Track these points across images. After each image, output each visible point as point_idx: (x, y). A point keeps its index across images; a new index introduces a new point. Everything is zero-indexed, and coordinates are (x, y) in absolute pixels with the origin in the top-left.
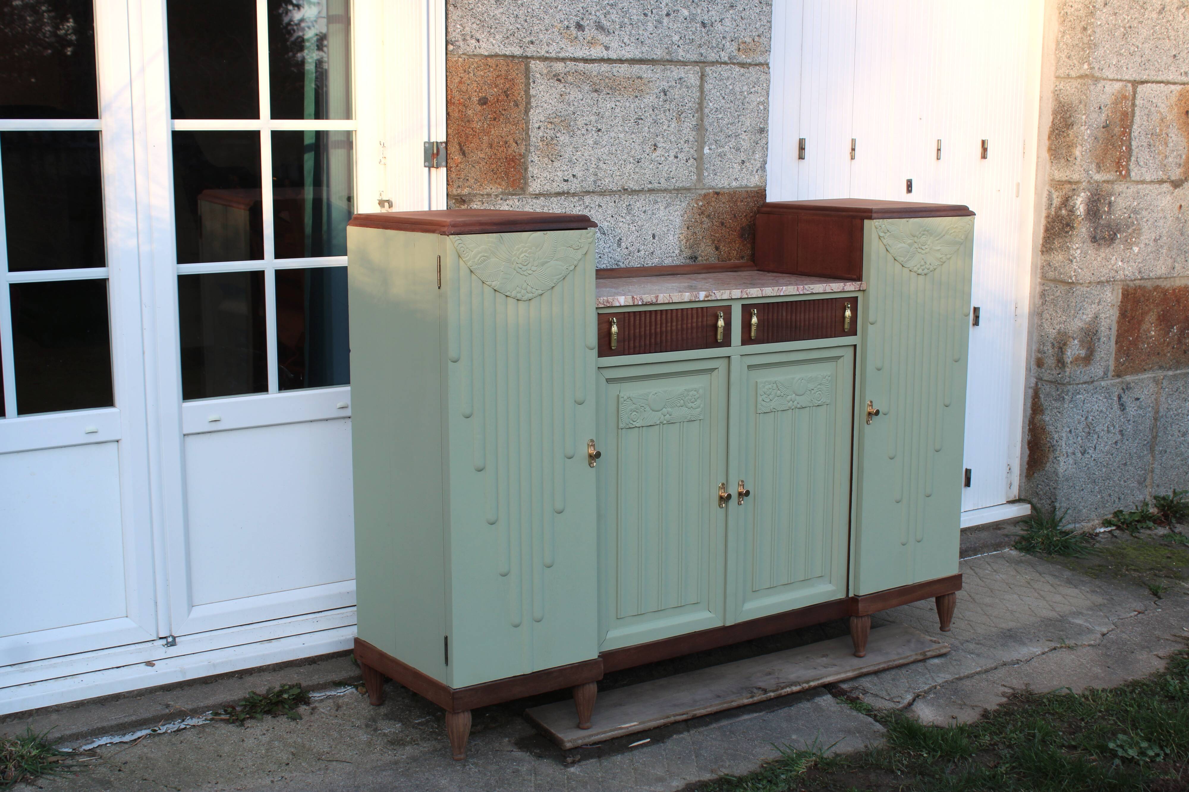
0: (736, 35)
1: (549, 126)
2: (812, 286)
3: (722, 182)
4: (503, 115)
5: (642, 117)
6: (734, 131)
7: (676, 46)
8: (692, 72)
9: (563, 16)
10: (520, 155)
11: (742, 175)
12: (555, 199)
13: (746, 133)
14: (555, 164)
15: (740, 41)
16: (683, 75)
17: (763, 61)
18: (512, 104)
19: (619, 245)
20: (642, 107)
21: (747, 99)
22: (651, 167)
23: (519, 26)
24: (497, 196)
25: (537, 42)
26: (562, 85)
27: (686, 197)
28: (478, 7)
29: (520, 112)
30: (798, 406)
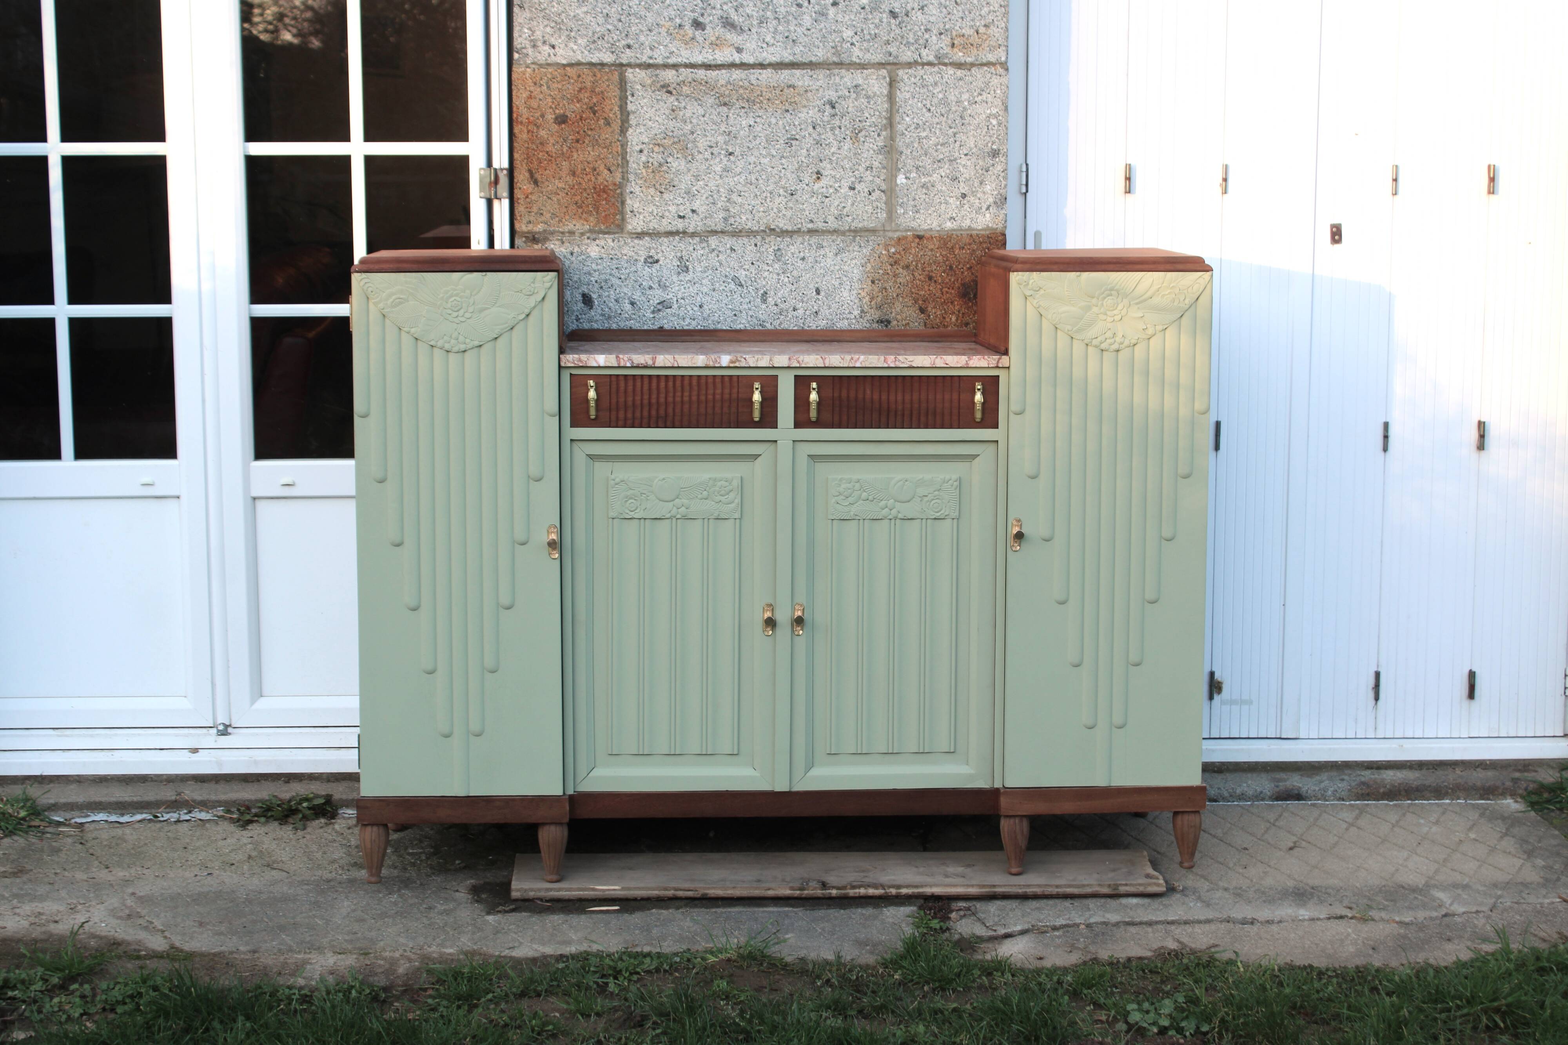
0: (947, 27)
1: (656, 149)
2: (910, 358)
3: (929, 222)
4: (589, 136)
5: (797, 137)
6: (947, 154)
7: (849, 44)
8: (875, 77)
9: (674, 12)
10: (615, 184)
11: (963, 213)
12: (666, 240)
13: (969, 157)
14: (665, 196)
15: (954, 33)
16: (860, 82)
17: (993, 60)
18: (602, 122)
19: (764, 301)
20: (797, 123)
21: (969, 112)
22: (813, 200)
23: (610, 27)
24: (582, 234)
25: (637, 46)
26: (672, 99)
27: (868, 241)
28: (553, 7)
29: (613, 132)
30: (900, 516)
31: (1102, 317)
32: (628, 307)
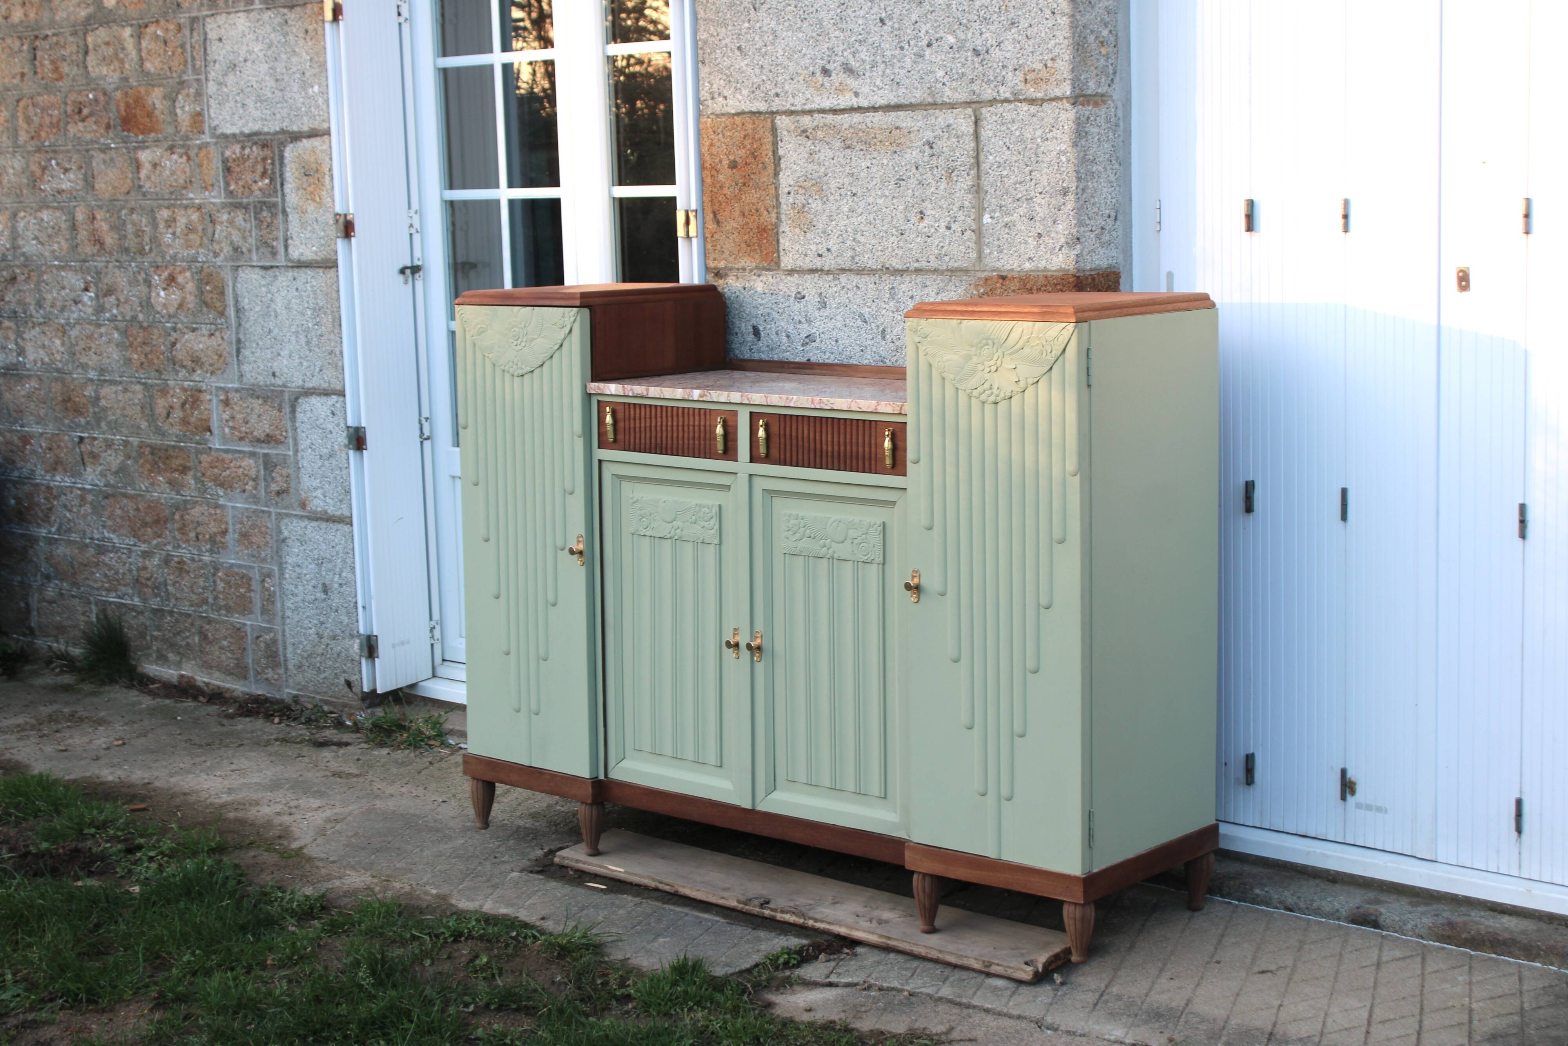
0: (1020, 62)
1: (801, 191)
3: (1011, 262)
4: (752, 179)
5: (904, 177)
6: (1025, 193)
7: (941, 84)
8: (963, 117)
9: (808, 61)
10: (772, 224)
11: (1039, 253)
12: (809, 277)
13: (1043, 196)
14: (808, 235)
15: (1027, 69)
16: (951, 121)
17: (1059, 94)
18: (760, 166)
19: (884, 338)
20: (903, 164)
21: (1042, 149)
22: (918, 240)
23: (764, 78)
24: (751, 271)
25: (783, 94)
26: (810, 142)
27: (962, 281)
29: (769, 175)
30: (836, 556)
31: (981, 367)
32: (785, 339)
